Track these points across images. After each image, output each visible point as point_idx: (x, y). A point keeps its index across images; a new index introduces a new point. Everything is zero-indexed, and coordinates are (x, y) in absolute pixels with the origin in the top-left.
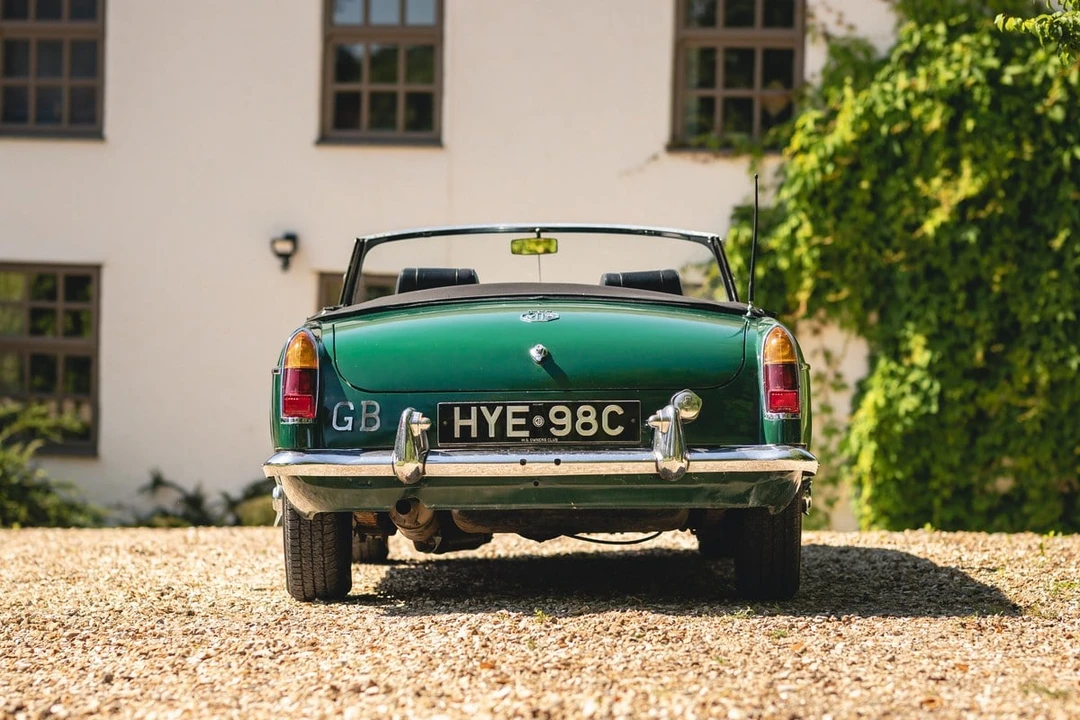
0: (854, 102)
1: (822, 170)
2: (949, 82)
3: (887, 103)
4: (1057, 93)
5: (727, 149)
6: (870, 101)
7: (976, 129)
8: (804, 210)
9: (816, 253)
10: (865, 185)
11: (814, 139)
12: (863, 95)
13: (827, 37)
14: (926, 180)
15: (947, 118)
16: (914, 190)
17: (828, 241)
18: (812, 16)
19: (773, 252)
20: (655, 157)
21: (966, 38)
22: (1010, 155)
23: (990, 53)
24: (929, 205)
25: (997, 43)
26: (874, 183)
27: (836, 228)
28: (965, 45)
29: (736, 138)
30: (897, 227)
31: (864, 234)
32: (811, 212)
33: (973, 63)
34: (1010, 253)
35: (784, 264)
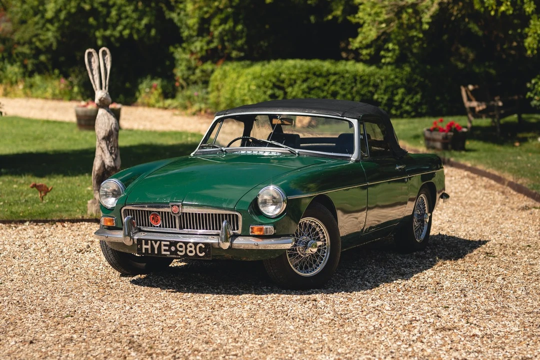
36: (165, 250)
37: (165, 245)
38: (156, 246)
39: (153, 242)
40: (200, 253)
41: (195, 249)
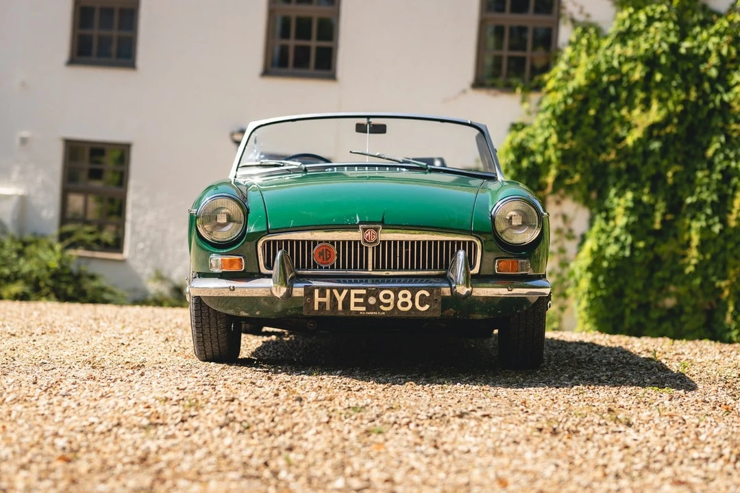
0: (587, 61)
1: (565, 102)
2: (646, 50)
3: (607, 62)
4: (714, 59)
5: (509, 88)
6: (596, 62)
7: (662, 80)
8: (553, 127)
9: (559, 153)
10: (592, 112)
11: (562, 83)
12: (593, 57)
13: (573, 21)
14: (630, 111)
15: (643, 74)
16: (622, 117)
17: (567, 147)
18: (564, 8)
19: (532, 153)
20: (464, 92)
21: (657, 24)
22: (683, 96)
23: (672, 34)
24: (630, 127)
25: (678, 28)
26: (598, 112)
27: (572, 138)
28: (656, 28)
29: (514, 81)
30: (609, 140)
31: (590, 143)
32: (558, 129)
33: (662, 40)
34: (680, 159)
35: (539, 159)
36: (357, 304)
37: (357, 296)
38: (340, 299)
39: (335, 292)
40: (422, 305)
41: (413, 300)
